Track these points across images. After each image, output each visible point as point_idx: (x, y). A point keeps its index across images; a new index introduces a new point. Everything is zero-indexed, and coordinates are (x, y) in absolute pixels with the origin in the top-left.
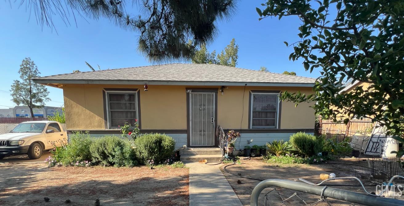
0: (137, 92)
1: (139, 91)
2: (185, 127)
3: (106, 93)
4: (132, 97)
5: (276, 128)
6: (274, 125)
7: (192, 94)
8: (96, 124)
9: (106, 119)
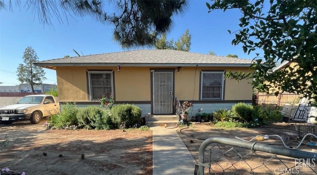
0: (112, 72)
1: (114, 71)
2: (149, 99)
3: (89, 73)
4: (108, 76)
5: (221, 99)
6: (219, 97)
7: (155, 74)
8: (81, 97)
9: (88, 93)
